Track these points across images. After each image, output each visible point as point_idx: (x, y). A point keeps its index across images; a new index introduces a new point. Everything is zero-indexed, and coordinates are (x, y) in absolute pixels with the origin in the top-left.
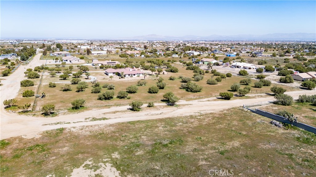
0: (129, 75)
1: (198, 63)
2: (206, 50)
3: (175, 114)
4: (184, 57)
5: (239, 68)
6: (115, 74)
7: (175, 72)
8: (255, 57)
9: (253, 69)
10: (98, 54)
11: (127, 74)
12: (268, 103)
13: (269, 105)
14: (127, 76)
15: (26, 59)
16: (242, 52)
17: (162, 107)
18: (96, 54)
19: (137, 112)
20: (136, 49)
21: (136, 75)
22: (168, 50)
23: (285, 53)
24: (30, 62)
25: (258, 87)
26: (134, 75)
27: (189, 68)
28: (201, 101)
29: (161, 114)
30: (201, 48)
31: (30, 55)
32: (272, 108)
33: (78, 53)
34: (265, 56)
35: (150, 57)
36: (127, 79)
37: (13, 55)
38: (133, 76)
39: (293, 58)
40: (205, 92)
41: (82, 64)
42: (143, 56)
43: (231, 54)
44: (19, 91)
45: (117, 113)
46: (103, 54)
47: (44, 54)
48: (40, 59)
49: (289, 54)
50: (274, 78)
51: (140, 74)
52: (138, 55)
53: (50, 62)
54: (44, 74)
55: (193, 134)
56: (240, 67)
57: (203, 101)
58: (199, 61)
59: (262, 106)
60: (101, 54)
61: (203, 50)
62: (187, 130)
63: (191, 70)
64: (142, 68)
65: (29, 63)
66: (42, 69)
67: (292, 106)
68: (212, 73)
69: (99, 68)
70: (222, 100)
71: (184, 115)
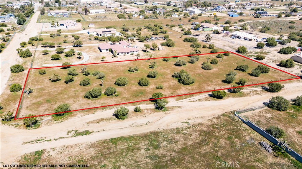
0: (122, 53)
1: (198, 29)
2: (208, 6)
3: (161, 124)
4: (184, 18)
5: (239, 38)
6: (108, 51)
7: (171, 47)
8: (259, 18)
9: (254, 40)
10: (96, 12)
11: (120, 53)
12: (262, 105)
13: (263, 109)
14: (120, 54)
15: (23, 23)
16: (246, 9)
17: (149, 112)
18: (94, 13)
19: (122, 120)
20: (136, 4)
21: (130, 53)
22: (169, 5)
23: (292, 12)
24: (26, 27)
25: (255, 76)
26: (128, 53)
27: (186, 40)
28: (191, 102)
29: (146, 124)
30: (204, 4)
31: (27, 16)
32: (265, 114)
33: (76, 11)
34: (270, 16)
35: (149, 18)
36: (121, 57)
37: (11, 16)
38: (126, 54)
39: (299, 20)
40: (197, 84)
41: (78, 31)
42: (141, 16)
43: (234, 13)
44: (8, 81)
45: (102, 123)
46: (101, 13)
47: (42, 14)
48: (37, 22)
49: (296, 14)
50: (275, 57)
51: (134, 52)
52: (136, 15)
53: (46, 28)
54: (37, 49)
55: (175, 163)
56: (241, 37)
57: (193, 102)
58: (198, 27)
59: (255, 111)
60: (99, 13)
61: (205, 6)
62: (171, 155)
63: (188, 42)
64: (137, 38)
65: (25, 29)
66: (37, 40)
67: (287, 112)
68: (209, 48)
69: (94, 39)
70: (214, 100)
71: (170, 127)
